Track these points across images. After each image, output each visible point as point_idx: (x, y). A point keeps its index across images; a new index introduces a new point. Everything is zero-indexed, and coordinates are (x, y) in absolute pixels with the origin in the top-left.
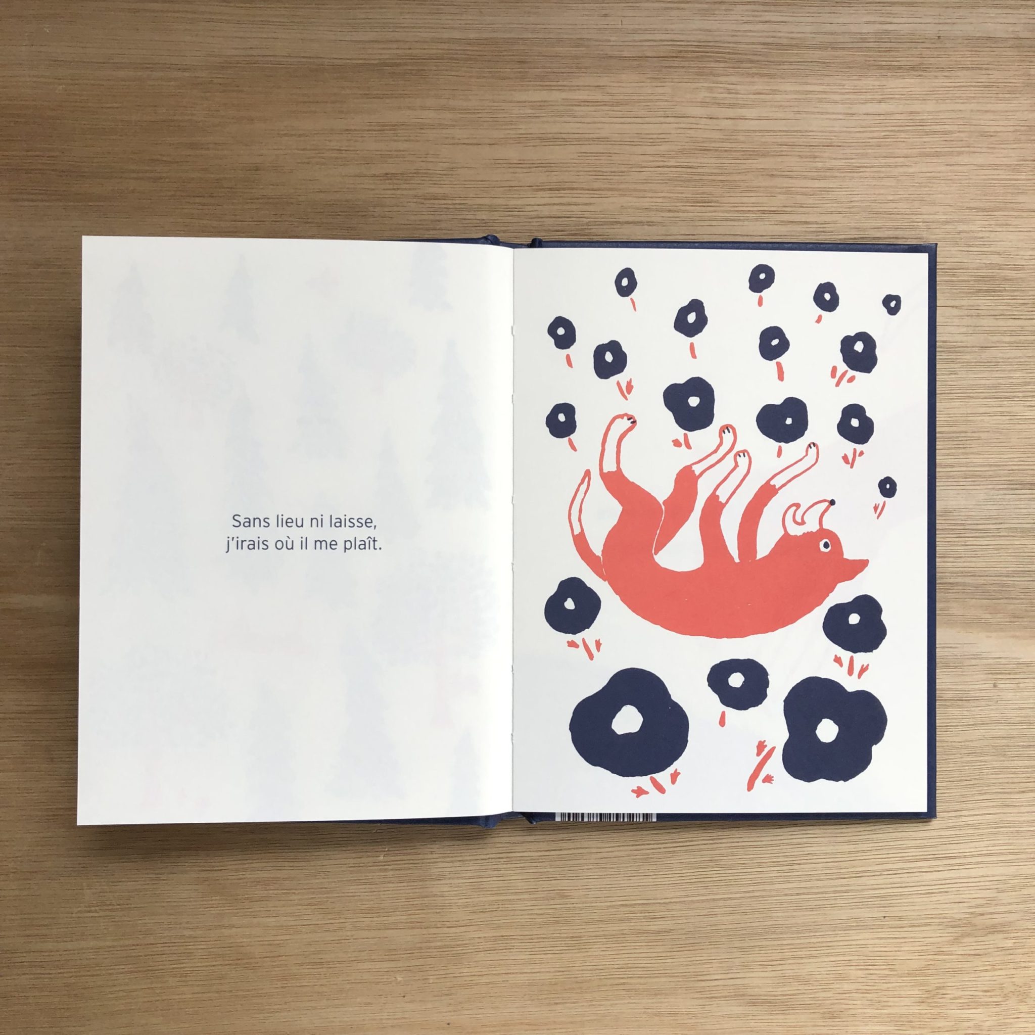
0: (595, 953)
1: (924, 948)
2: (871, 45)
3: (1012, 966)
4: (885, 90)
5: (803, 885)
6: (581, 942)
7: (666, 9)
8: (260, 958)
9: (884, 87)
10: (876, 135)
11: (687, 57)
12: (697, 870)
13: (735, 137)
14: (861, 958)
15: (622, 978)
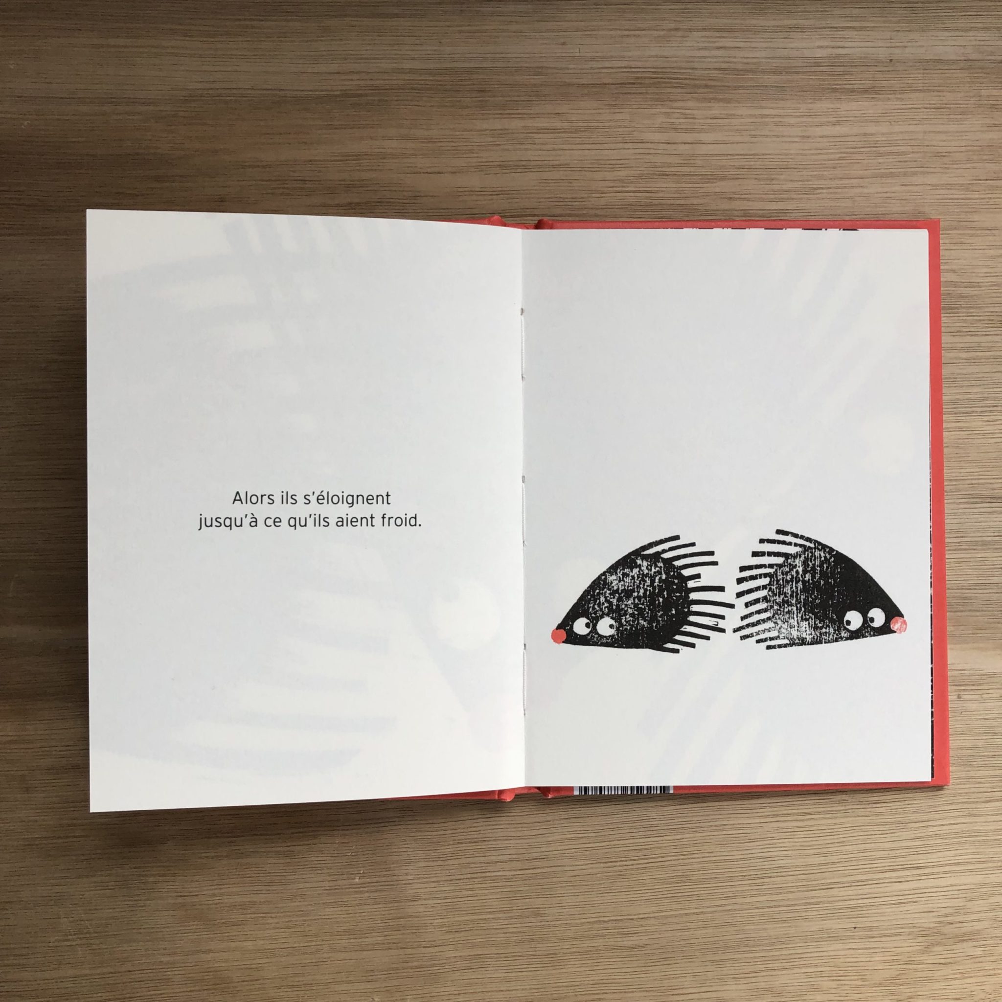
0: (570, 970)
1: (895, 958)
2: (824, 69)
3: (982, 973)
4: (838, 113)
5: (775, 897)
6: (556, 959)
7: (623, 36)
8: (239, 982)
9: (838, 110)
10: (832, 157)
11: (644, 84)
12: (670, 886)
13: (692, 162)
14: (833, 969)
15: (597, 994)
